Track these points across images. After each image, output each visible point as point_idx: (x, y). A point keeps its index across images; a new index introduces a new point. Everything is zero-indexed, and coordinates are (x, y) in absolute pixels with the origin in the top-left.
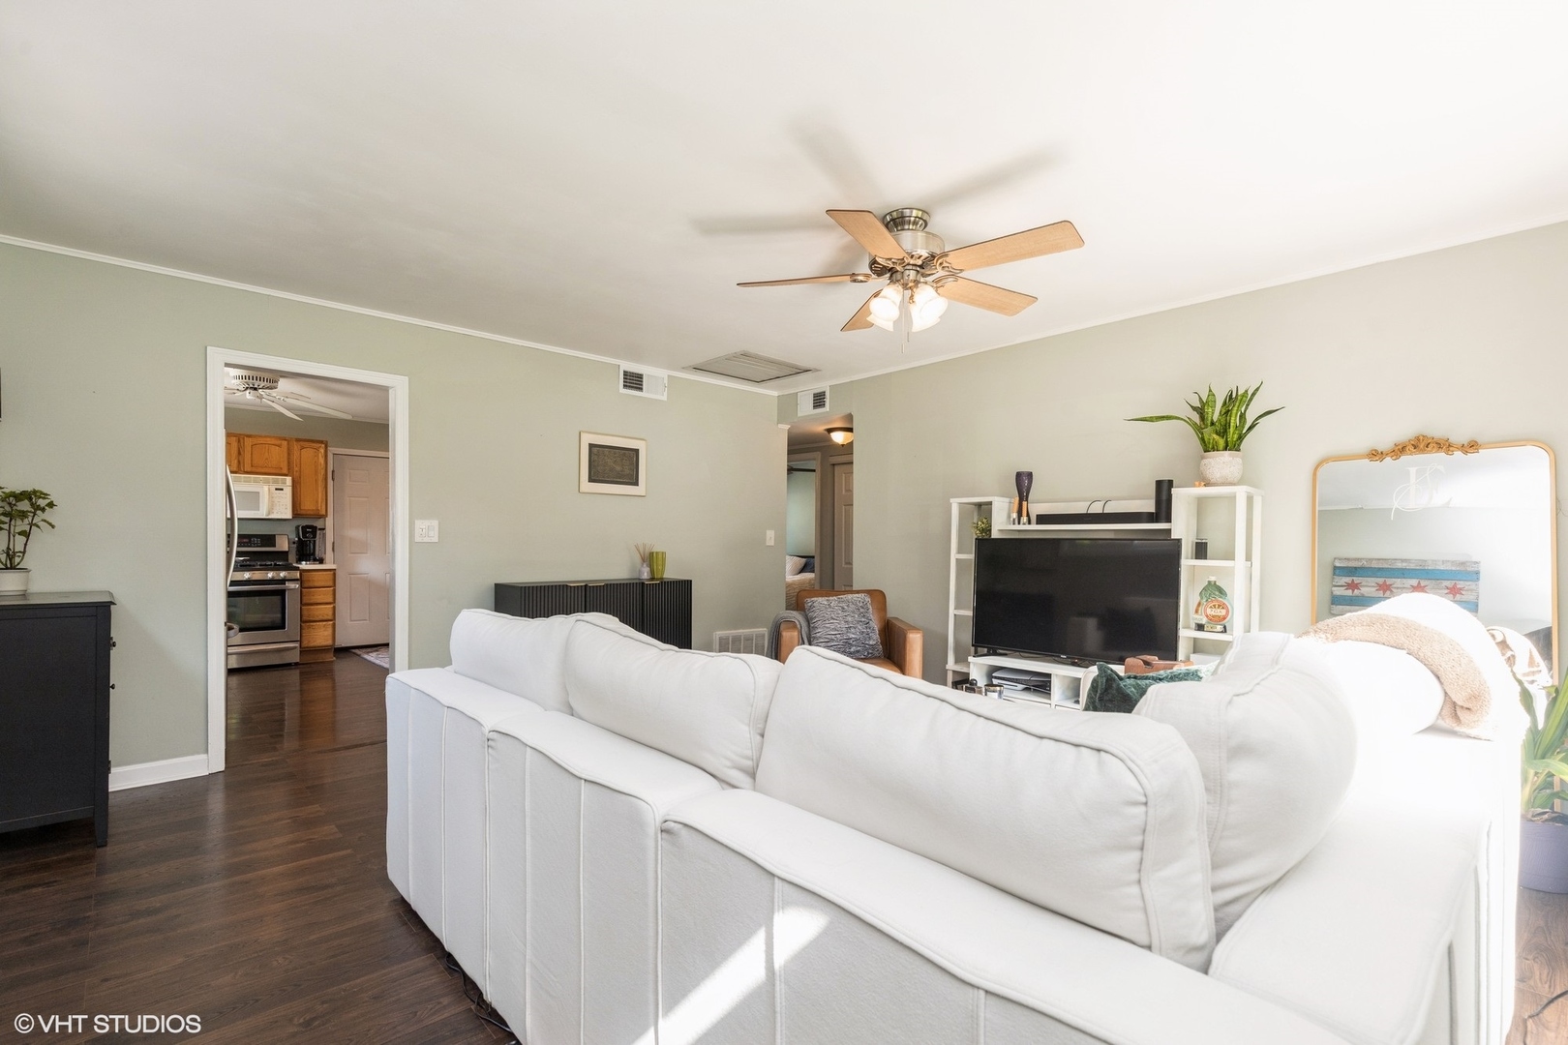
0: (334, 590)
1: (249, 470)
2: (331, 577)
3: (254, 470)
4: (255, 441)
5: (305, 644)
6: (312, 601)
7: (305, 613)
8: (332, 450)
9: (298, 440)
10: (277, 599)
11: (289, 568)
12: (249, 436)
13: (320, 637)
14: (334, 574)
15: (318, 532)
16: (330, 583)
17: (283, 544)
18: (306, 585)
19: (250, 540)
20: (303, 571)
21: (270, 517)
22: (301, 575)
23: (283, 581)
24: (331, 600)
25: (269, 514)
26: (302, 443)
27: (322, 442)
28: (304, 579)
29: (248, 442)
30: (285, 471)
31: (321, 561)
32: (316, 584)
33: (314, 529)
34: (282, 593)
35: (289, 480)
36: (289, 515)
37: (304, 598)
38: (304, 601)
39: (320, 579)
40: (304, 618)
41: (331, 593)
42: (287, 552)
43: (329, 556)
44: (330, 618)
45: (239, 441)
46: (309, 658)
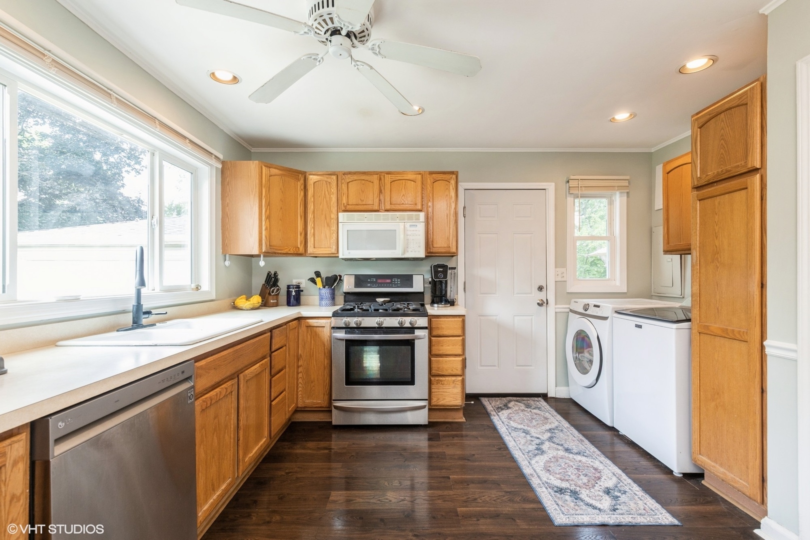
0: (464, 341)
1: (388, 207)
2: (460, 325)
3: (393, 207)
4: (394, 177)
5: (434, 401)
6: (441, 352)
7: (434, 365)
8: (462, 185)
9: (431, 173)
10: (406, 349)
11: (420, 312)
12: (388, 173)
13: (451, 395)
14: (464, 322)
15: (449, 271)
16: (459, 332)
17: (419, 285)
18: (434, 333)
19: (392, 281)
20: (431, 318)
21: (406, 256)
22: (430, 322)
23: (412, 329)
24: (460, 352)
25: (404, 253)
26: (434, 175)
27: (452, 173)
28: (434, 325)
29: (388, 179)
30: (419, 207)
31: (452, 303)
32: (446, 333)
33: (445, 267)
34: (410, 343)
35: (422, 215)
36: (422, 254)
37: (433, 348)
38: (433, 352)
39: (449, 327)
40: (434, 372)
41: (460, 343)
42: (422, 293)
43: (460, 298)
44: (459, 372)
45: (380, 179)
46: (439, 418)
